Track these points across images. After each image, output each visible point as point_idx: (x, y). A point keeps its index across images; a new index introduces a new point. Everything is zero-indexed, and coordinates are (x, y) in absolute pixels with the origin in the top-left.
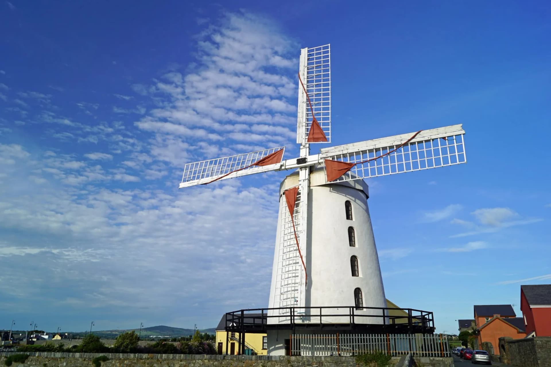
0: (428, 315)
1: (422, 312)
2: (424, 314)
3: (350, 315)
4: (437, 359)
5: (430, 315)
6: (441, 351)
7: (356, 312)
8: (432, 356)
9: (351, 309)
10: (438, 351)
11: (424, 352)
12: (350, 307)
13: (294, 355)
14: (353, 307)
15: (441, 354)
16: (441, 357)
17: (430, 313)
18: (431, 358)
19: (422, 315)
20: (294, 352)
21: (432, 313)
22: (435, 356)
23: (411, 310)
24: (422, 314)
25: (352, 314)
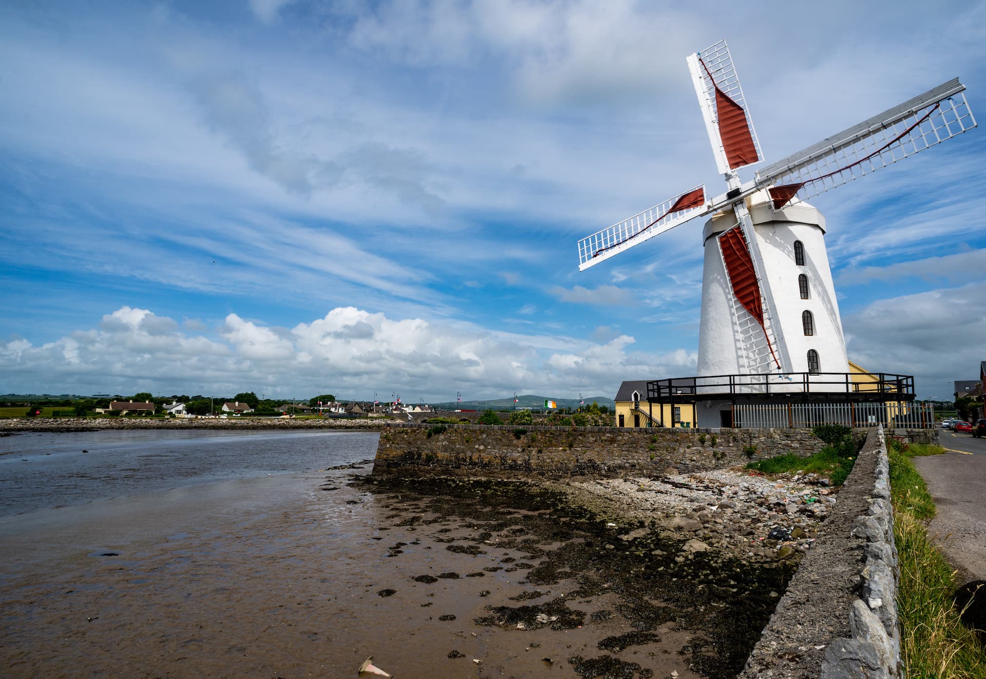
0: (907, 379)
1: (898, 376)
2: (900, 378)
3: (804, 383)
4: (917, 430)
5: (910, 380)
6: (922, 421)
7: (812, 378)
8: (910, 427)
9: (806, 375)
10: (918, 421)
11: (900, 423)
12: (804, 373)
13: (737, 427)
14: (807, 373)
15: (922, 425)
16: (922, 428)
17: (907, 377)
18: (909, 430)
19: (898, 380)
20: (737, 424)
21: (912, 377)
22: (914, 427)
23: (883, 374)
24: (898, 378)
25: (806, 381)
